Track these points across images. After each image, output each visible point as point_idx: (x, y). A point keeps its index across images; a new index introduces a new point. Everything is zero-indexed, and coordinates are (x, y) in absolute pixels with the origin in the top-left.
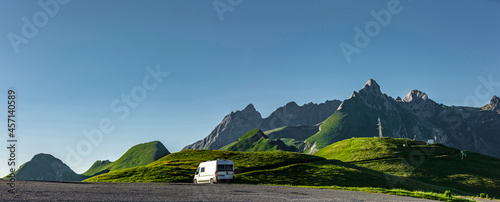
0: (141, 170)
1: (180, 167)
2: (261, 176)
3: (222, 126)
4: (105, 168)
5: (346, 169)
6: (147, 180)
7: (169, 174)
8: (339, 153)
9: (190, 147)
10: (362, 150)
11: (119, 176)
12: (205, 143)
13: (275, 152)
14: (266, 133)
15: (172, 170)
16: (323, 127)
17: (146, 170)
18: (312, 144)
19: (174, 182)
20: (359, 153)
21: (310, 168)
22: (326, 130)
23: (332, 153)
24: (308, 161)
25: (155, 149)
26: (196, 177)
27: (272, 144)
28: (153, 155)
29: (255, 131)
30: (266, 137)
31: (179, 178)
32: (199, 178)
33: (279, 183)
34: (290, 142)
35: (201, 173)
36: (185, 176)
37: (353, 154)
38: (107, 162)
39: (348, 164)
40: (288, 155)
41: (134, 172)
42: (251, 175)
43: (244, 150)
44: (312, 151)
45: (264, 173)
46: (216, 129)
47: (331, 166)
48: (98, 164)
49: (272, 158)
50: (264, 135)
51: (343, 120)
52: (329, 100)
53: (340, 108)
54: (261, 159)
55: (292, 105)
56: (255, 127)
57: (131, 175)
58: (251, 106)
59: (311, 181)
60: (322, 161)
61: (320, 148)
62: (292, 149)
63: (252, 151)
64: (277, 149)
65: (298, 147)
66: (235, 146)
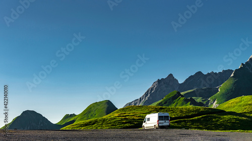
0: (100, 120)
1: (127, 117)
2: (183, 123)
3: (152, 89)
4: (72, 119)
5: (240, 118)
6: (105, 127)
7: (120, 122)
8: (234, 107)
9: (130, 104)
10: (250, 105)
11: (86, 125)
12: (140, 100)
13: (190, 106)
14: (182, 93)
15: (122, 120)
16: (221, 89)
17: (104, 120)
18: (214, 101)
19: (124, 128)
20: (247, 107)
21: (215, 118)
22: (223, 91)
23: (229, 107)
24: (214, 113)
25: (106, 106)
26: (144, 124)
27: (186, 101)
28: (105, 110)
29: (175, 92)
30: (182, 96)
31: (127, 125)
32: (146, 125)
33: (195, 128)
34: (199, 100)
35: (147, 122)
36: (131, 123)
37: (243, 108)
38: (74, 115)
39: (240, 115)
40: (200, 109)
41: (96, 122)
42: (176, 122)
43: (168, 106)
44: (215, 105)
45: (185, 121)
46: (148, 91)
47: (229, 116)
48: (67, 117)
49: (189, 111)
50: (181, 95)
51: (234, 84)
52: (225, 70)
53: (232, 75)
54: (181, 111)
55: (199, 73)
56: (174, 89)
57: (94, 124)
58: (171, 75)
59: (217, 127)
60: (223, 112)
61: (220, 104)
62: (200, 104)
63: (173, 106)
64: (190, 104)
65: (205, 103)
66: (161, 103)
